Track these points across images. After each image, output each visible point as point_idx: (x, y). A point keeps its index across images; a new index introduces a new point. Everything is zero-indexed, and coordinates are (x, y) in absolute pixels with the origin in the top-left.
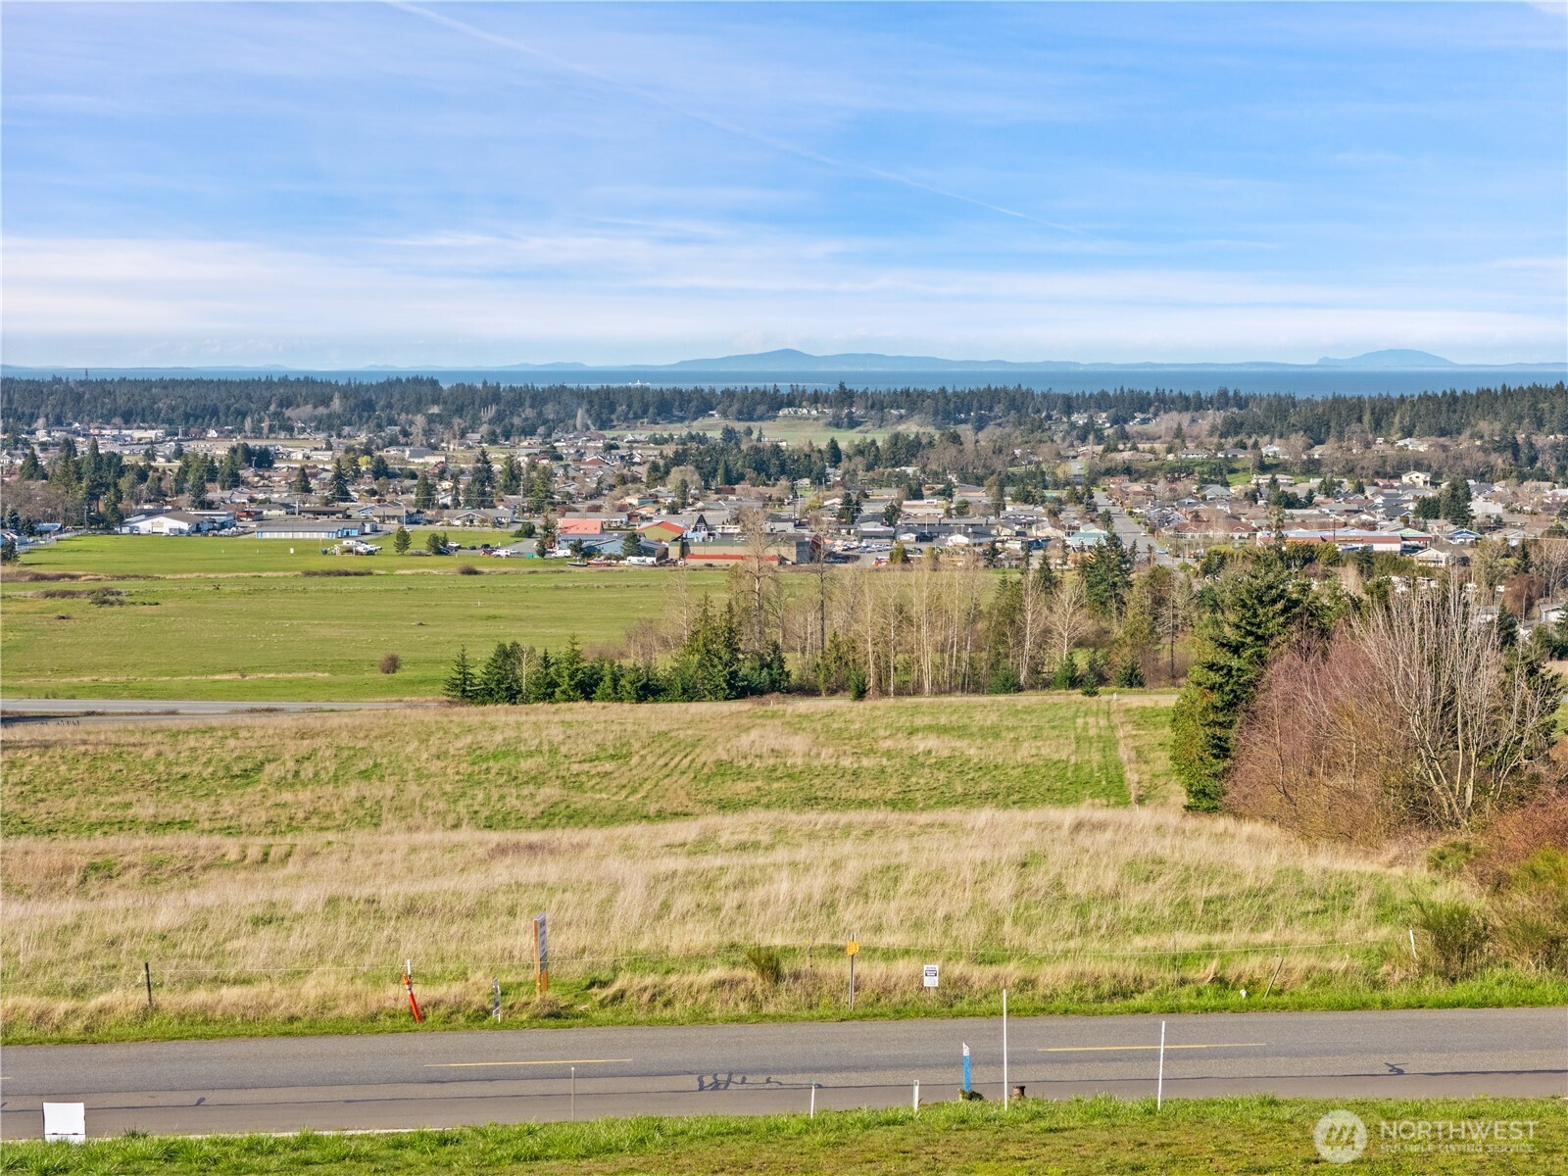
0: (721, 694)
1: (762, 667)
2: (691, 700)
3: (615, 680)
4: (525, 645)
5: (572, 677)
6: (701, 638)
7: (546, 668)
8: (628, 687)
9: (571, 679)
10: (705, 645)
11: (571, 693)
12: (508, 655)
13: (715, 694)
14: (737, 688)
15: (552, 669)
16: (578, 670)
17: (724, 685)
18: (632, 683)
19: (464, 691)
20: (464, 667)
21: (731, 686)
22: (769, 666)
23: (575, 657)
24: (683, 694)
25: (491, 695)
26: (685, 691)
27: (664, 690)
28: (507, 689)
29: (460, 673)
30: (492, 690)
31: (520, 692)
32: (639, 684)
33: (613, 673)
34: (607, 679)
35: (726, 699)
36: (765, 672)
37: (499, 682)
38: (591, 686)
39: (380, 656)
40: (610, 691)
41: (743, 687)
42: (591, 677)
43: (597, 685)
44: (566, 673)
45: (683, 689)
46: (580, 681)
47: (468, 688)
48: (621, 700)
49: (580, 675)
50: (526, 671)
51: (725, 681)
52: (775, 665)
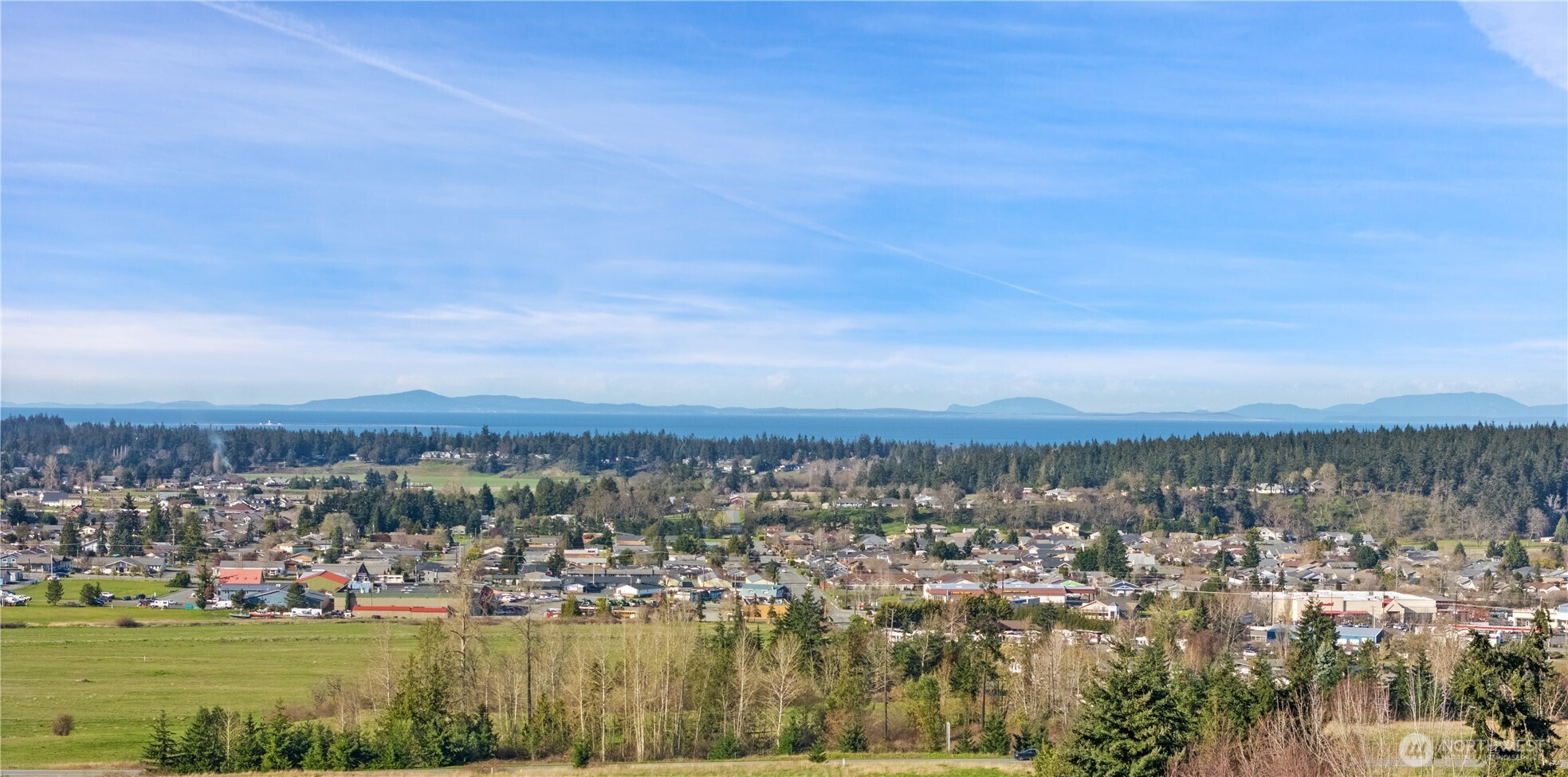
0: (435, 761)
1: (470, 730)
2: (404, 767)
3: (325, 747)
4: (228, 709)
5: (279, 743)
6: (406, 700)
7: (251, 733)
8: (338, 753)
9: (278, 745)
10: (410, 708)
11: (278, 760)
12: (211, 720)
13: (429, 761)
14: (452, 754)
15: (257, 735)
16: (285, 736)
17: (439, 751)
18: (343, 749)
19: (164, 758)
20: (165, 733)
21: (445, 752)
22: (477, 729)
23: (281, 722)
24: (396, 760)
25: (192, 762)
26: (397, 757)
27: (376, 756)
28: (210, 756)
29: (160, 740)
30: (194, 757)
31: (223, 759)
32: (350, 751)
33: (322, 739)
34: (316, 745)
35: (441, 765)
36: (472, 736)
37: (202, 749)
38: (298, 752)
39: (54, 716)
40: (319, 757)
41: (458, 753)
42: (299, 742)
43: (305, 751)
44: (272, 739)
45: (396, 755)
46: (287, 747)
47: (168, 756)
48: (330, 767)
49: (287, 743)
50: (230, 736)
51: (439, 746)
52: (484, 728)
